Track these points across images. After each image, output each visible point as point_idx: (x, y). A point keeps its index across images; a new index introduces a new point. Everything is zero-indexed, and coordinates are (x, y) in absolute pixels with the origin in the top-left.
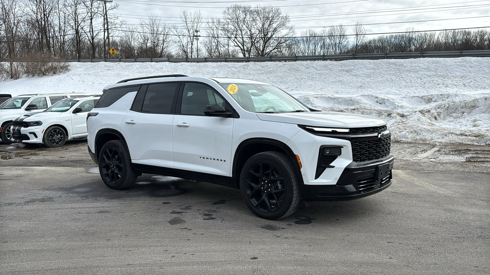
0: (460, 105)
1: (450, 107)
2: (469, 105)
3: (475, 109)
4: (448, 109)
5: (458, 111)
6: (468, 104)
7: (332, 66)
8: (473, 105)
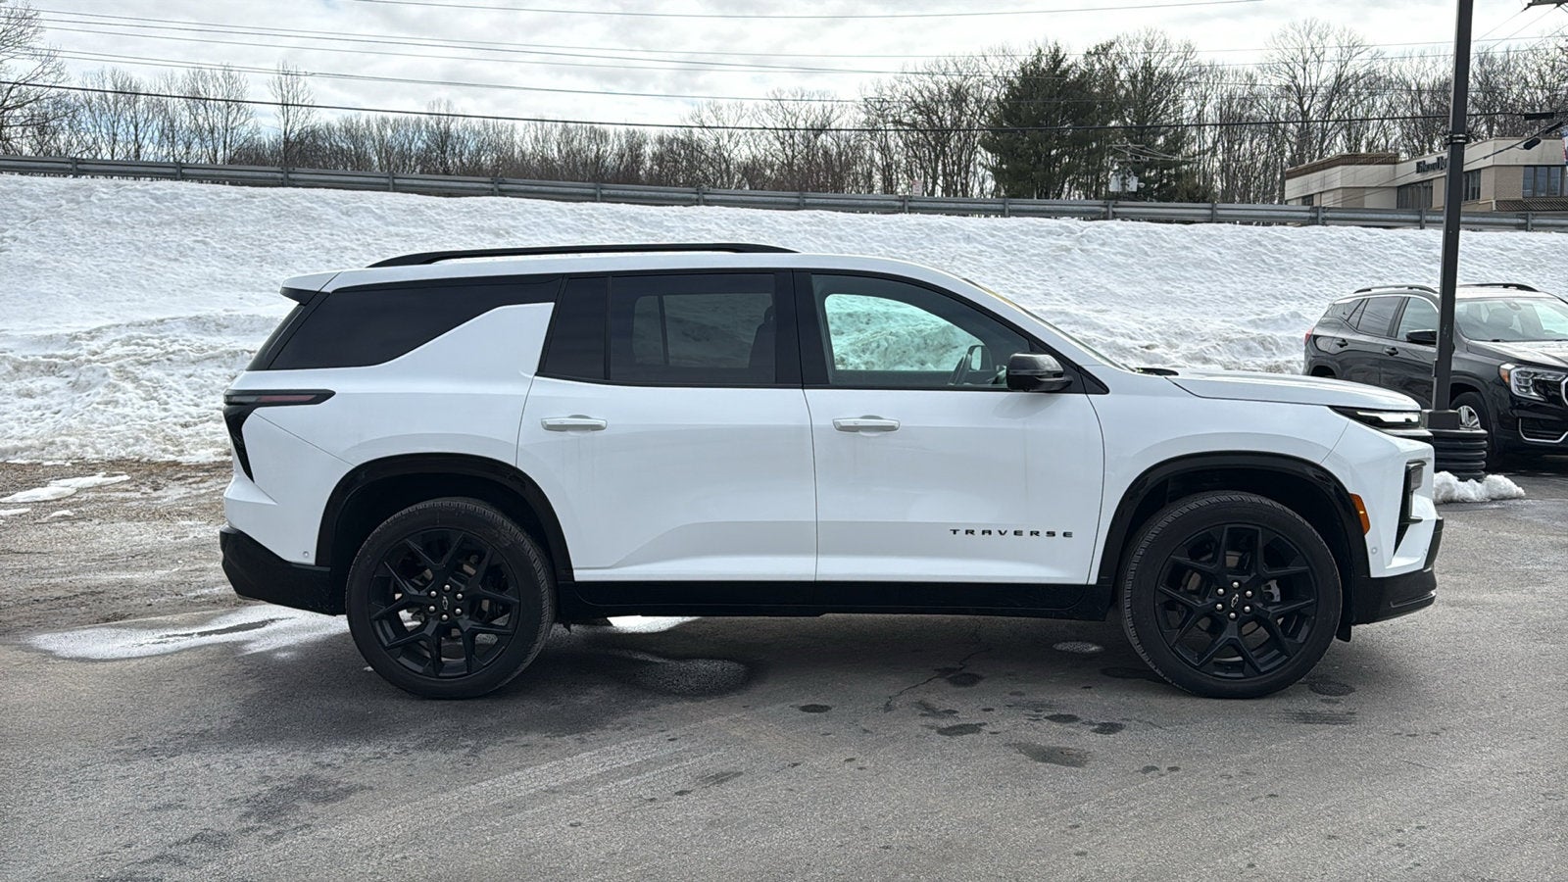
0: (913, 342)
1: (889, 350)
2: (936, 343)
3: (949, 354)
4: (885, 354)
5: (909, 358)
6: (932, 340)
7: (439, 214)
8: (943, 342)
